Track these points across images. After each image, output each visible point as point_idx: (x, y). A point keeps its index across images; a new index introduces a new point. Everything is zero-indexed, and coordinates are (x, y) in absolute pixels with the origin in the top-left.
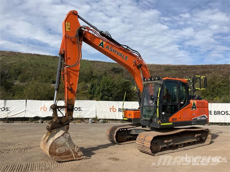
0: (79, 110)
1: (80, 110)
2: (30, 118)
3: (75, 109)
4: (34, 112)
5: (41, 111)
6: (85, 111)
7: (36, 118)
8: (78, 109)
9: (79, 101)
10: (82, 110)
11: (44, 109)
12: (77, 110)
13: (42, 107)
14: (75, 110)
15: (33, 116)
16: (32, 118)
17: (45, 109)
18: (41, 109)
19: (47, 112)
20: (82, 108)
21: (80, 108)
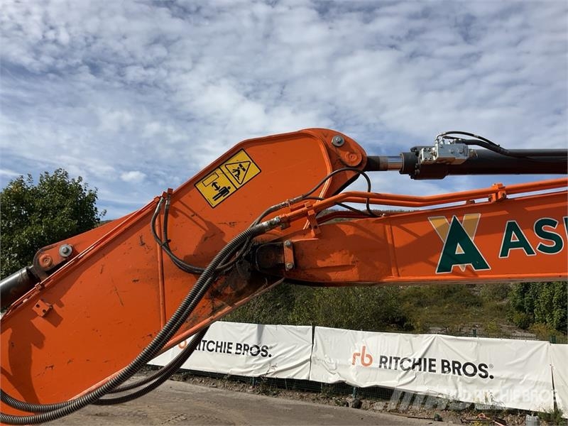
0: (480, 375)
1: (483, 374)
2: (323, 383)
3: (464, 370)
4: (334, 367)
5: (353, 364)
6: (507, 379)
7: (342, 389)
8: (475, 371)
9: (478, 342)
10: (492, 377)
11: (363, 359)
12: (473, 375)
13: (357, 351)
14: (467, 374)
15: (332, 379)
16: (328, 385)
17: (367, 360)
18: (354, 358)
19: (371, 369)
20: (491, 366)
21: (483, 367)
